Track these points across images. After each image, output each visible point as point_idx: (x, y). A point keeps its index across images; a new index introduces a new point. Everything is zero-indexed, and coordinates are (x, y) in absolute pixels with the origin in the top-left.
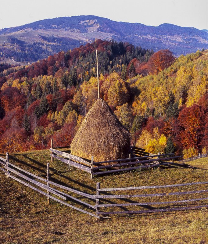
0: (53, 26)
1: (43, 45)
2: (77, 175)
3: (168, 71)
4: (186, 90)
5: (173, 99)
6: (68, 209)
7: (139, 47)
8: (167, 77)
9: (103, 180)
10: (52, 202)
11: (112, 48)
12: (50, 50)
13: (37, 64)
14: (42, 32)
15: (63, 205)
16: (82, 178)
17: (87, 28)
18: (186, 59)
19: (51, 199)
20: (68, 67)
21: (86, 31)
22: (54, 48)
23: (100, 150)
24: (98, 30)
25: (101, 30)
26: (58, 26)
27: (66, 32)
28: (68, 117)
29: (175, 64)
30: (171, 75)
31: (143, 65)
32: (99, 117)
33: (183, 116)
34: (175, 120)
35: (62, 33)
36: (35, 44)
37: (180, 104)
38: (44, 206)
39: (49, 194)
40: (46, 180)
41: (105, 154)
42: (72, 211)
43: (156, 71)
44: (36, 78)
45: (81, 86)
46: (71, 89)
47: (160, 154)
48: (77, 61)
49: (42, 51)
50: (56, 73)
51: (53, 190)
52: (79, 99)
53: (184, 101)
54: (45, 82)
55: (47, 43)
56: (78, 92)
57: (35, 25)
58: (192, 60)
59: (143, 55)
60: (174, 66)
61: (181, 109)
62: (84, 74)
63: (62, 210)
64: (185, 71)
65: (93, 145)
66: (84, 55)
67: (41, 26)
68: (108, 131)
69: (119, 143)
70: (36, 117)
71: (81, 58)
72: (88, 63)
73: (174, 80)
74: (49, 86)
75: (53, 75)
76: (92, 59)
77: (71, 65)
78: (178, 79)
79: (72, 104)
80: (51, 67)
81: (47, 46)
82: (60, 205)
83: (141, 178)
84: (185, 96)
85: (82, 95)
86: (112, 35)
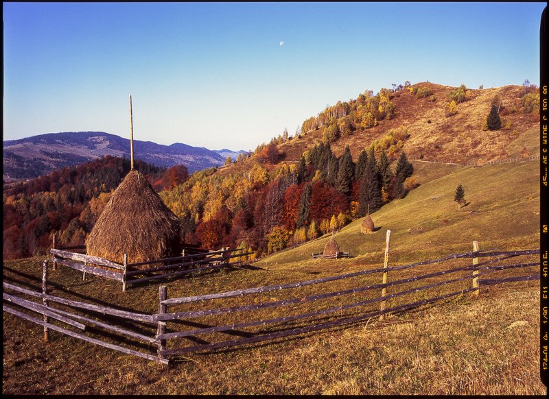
0: (57, 141)
1: (45, 160)
2: (98, 287)
3: (183, 187)
4: (203, 205)
5: (189, 215)
6: (88, 347)
7: (152, 164)
8: (182, 193)
9: (143, 292)
10: (54, 337)
11: (123, 164)
12: (54, 167)
13: (37, 181)
14: (44, 147)
15: (77, 340)
16: (109, 291)
17: (95, 145)
18: (202, 175)
19: (51, 330)
20: (74, 183)
21: (95, 148)
22: (57, 164)
23: (137, 246)
24: (108, 147)
25: (111, 148)
26: (63, 141)
27: (72, 148)
28: (74, 236)
29: (190, 180)
30: (186, 190)
31: (156, 181)
32: (134, 196)
33: (201, 231)
34: (192, 235)
35: (68, 149)
36: (35, 159)
37: (197, 220)
38: (37, 346)
39: (48, 321)
40: (40, 294)
41: (144, 252)
42: (97, 350)
43: (171, 187)
44: (35, 194)
45: (90, 202)
46: (77, 206)
47: (225, 249)
48: (84, 178)
49: (44, 167)
50: (60, 189)
51: (56, 313)
52: (87, 216)
53: (201, 216)
54: (47, 198)
55: (50, 159)
56: (86, 209)
57: (36, 140)
58: (207, 176)
59: (156, 172)
60: (189, 182)
61: (199, 223)
62: (92, 190)
63: (76, 351)
64: (200, 186)
65: (124, 238)
66: (92, 172)
67: (43, 140)
68: (148, 216)
69: (165, 234)
70: (35, 237)
71: (89, 175)
72: (97, 180)
73: (190, 196)
74: (51, 203)
75: (57, 192)
76: (101, 176)
77: (77, 182)
78: (193, 195)
79: (79, 221)
80: (54, 184)
81: (50, 162)
82: (71, 341)
83: (202, 285)
84: (201, 211)
85: (91, 211)
86: (122, 152)
